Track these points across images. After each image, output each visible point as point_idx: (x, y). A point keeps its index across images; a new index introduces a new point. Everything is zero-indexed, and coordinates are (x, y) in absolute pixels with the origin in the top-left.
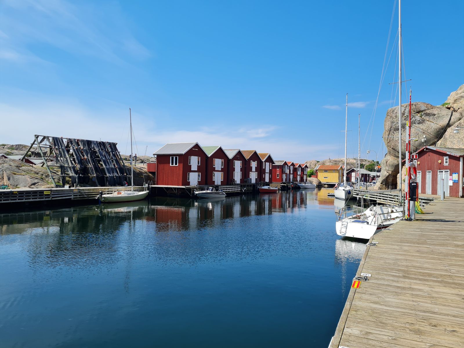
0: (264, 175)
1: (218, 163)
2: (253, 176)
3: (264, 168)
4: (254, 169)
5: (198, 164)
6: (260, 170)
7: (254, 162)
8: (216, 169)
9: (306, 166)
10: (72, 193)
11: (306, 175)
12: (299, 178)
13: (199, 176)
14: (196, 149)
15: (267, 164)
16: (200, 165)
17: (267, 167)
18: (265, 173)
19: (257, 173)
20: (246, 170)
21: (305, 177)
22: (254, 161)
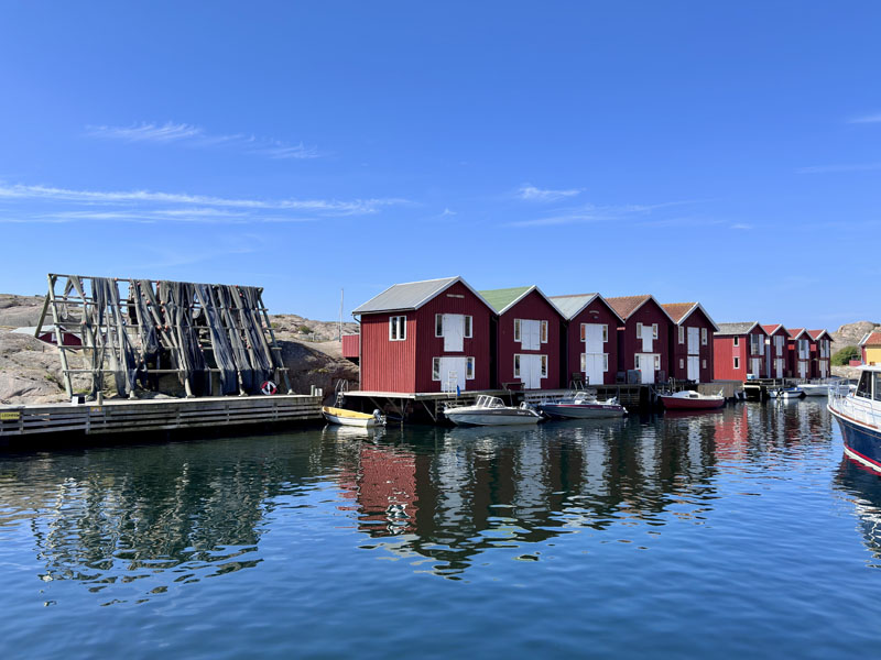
0: (682, 361)
1: (531, 334)
2: (648, 366)
3: (681, 342)
4: (648, 346)
5: (467, 334)
6: (670, 349)
7: (649, 328)
8: (523, 348)
9: (826, 337)
10: (84, 415)
11: (825, 359)
12: (803, 368)
13: (469, 365)
14: (458, 296)
15: (693, 332)
16: (471, 336)
17: (693, 340)
18: (685, 355)
19: (659, 355)
20: (621, 349)
21: (823, 366)
22: (647, 324)
